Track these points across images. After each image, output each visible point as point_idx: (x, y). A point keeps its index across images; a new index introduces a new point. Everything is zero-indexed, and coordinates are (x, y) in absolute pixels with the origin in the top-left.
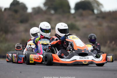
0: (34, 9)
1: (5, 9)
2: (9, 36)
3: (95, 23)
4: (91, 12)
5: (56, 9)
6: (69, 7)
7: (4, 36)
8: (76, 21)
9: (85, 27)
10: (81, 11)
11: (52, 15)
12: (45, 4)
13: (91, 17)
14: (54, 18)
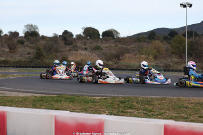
0: (77, 35)
1: (60, 36)
2: (58, 54)
3: (113, 45)
4: (112, 38)
5: (90, 36)
6: (99, 35)
7: (55, 54)
8: (102, 44)
9: (107, 47)
10: (106, 37)
11: (88, 39)
12: (84, 33)
13: (112, 41)
14: (88, 42)
